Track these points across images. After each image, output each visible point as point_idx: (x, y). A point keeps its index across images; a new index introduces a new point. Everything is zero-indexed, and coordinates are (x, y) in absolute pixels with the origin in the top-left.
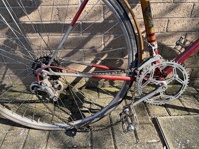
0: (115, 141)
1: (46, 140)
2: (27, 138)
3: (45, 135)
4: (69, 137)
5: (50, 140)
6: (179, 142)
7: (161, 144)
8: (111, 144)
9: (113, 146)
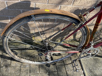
0: (65, 69)
1: (38, 69)
2: (30, 68)
3: (37, 67)
4: (47, 67)
5: (40, 69)
6: (87, 69)
7: (81, 70)
8: (64, 70)
9: (65, 71)
